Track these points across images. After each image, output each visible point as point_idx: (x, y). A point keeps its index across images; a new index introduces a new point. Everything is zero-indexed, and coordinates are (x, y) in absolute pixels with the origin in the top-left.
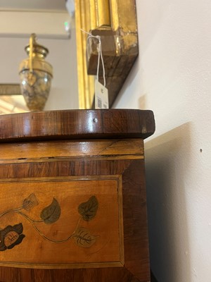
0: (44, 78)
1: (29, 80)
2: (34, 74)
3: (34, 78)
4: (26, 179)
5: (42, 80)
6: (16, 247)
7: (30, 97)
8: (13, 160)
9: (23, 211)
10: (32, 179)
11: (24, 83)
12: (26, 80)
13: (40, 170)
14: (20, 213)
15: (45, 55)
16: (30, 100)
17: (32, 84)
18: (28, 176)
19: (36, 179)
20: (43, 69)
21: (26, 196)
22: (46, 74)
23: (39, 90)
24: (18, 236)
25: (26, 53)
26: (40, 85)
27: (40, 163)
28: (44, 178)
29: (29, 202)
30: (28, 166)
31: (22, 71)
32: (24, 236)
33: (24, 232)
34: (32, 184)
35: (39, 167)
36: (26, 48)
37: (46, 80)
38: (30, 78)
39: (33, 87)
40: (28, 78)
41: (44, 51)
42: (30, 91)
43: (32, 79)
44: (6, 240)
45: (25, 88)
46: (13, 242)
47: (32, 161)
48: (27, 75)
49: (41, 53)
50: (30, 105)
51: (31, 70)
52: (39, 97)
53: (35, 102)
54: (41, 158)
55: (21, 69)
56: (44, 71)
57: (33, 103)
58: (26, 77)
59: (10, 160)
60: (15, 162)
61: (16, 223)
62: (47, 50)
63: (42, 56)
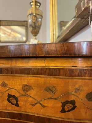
0: (39, 19)
1: (33, 19)
2: (35, 16)
3: (35, 19)
4: (77, 78)
5: (38, 20)
6: (72, 111)
7: (33, 28)
8: (69, 67)
9: (75, 94)
10: (81, 78)
11: (30, 21)
12: (31, 19)
13: (85, 73)
14: (74, 95)
15: (39, 6)
16: (33, 29)
17: (34, 21)
18: (78, 76)
19: (83, 78)
20: (39, 13)
21: (77, 86)
22: (40, 16)
23: (37, 25)
24: (73, 106)
25: (30, 6)
26: (38, 22)
27: (85, 70)
28: (88, 78)
29: (79, 89)
30: (78, 71)
31: (29, 15)
32: (76, 107)
33: (76, 105)
34: (81, 80)
35: (85, 71)
36: (30, 3)
37: (40, 20)
38: (33, 18)
39: (35, 23)
40: (32, 18)
41: (39, 4)
42: (33, 25)
43: (34, 19)
44: (66, 107)
45: (30, 23)
46: (69, 109)
47: (80, 68)
48: (32, 17)
49: (38, 6)
50: (33, 32)
51: (34, 15)
52: (37, 28)
53: (35, 31)
54: (86, 67)
55: (28, 14)
56: (39, 15)
57: (34, 31)
58: (31, 18)
59: (66, 67)
60: (70, 68)
61: (71, 100)
62: (40, 4)
63: (38, 7)
